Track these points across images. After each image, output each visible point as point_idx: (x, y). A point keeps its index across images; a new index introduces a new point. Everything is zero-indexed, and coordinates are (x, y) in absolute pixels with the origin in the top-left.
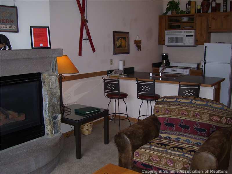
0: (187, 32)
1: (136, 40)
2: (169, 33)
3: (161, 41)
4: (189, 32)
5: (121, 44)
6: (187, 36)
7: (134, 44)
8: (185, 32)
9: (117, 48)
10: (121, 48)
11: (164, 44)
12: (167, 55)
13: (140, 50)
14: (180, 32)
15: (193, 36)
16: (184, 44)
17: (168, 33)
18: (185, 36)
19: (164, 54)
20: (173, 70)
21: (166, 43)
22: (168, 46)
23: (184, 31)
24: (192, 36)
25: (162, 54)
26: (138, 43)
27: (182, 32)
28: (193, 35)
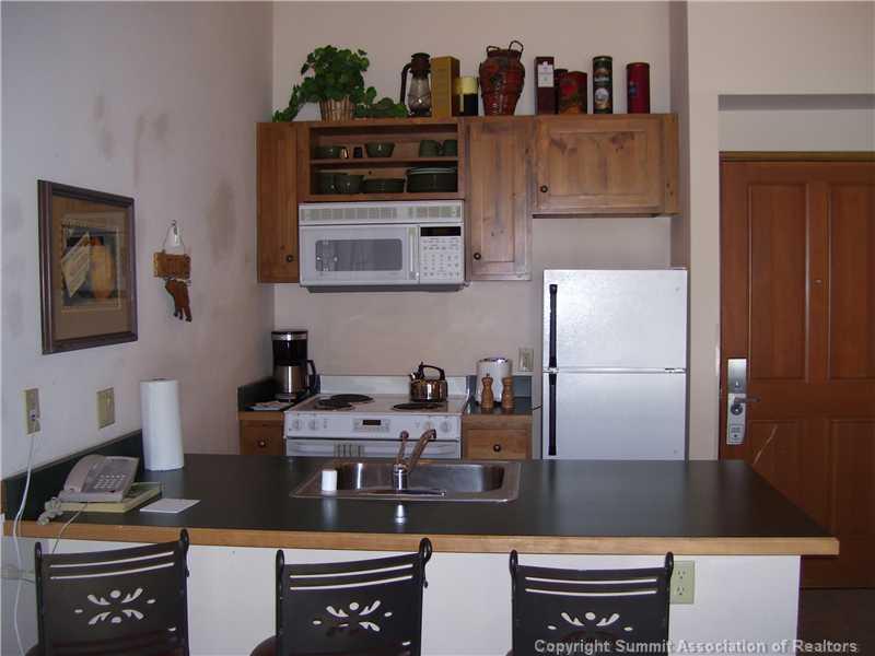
0: (422, 213)
1: (169, 252)
2: (326, 215)
3: (276, 262)
4: (434, 212)
5: (88, 277)
6: (427, 232)
7: (159, 276)
8: (415, 214)
9: (69, 301)
10: (88, 307)
11: (296, 280)
12: (303, 337)
13: (185, 317)
14: (386, 213)
15: (459, 234)
16: (412, 276)
17: (314, 215)
18: (412, 231)
19: (286, 333)
20: (366, 422)
21: (308, 271)
22: (313, 289)
23: (411, 210)
24: (454, 231)
25: (274, 333)
26: (175, 274)
27: (395, 215)
28: (459, 228)
